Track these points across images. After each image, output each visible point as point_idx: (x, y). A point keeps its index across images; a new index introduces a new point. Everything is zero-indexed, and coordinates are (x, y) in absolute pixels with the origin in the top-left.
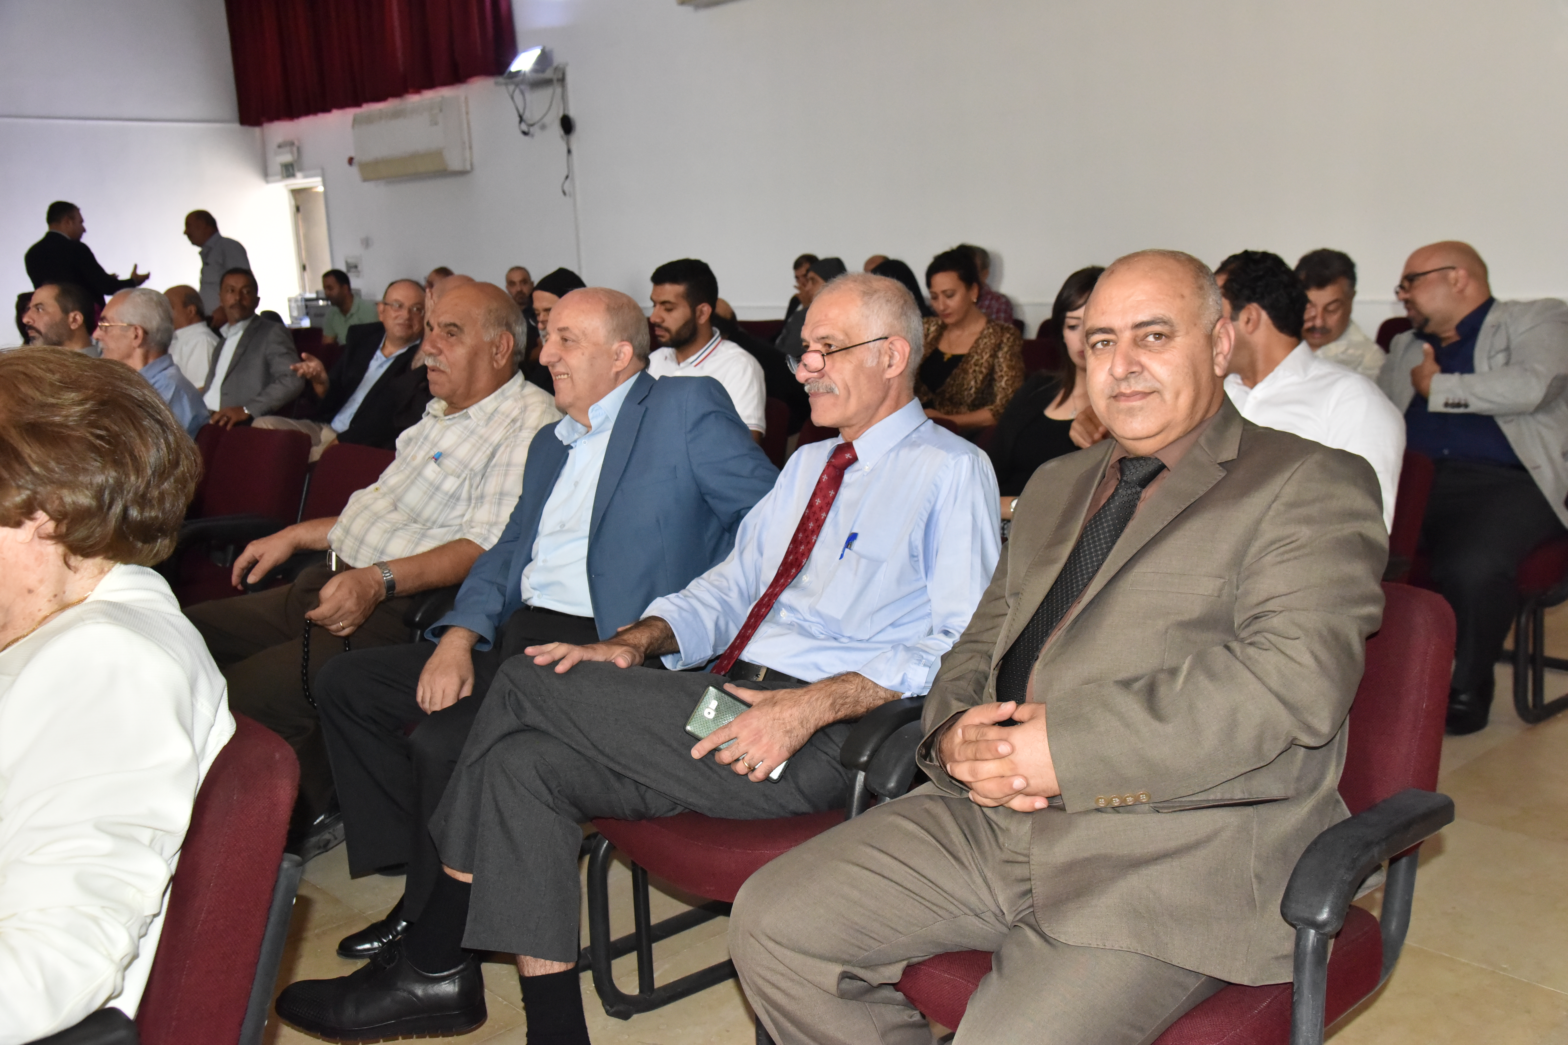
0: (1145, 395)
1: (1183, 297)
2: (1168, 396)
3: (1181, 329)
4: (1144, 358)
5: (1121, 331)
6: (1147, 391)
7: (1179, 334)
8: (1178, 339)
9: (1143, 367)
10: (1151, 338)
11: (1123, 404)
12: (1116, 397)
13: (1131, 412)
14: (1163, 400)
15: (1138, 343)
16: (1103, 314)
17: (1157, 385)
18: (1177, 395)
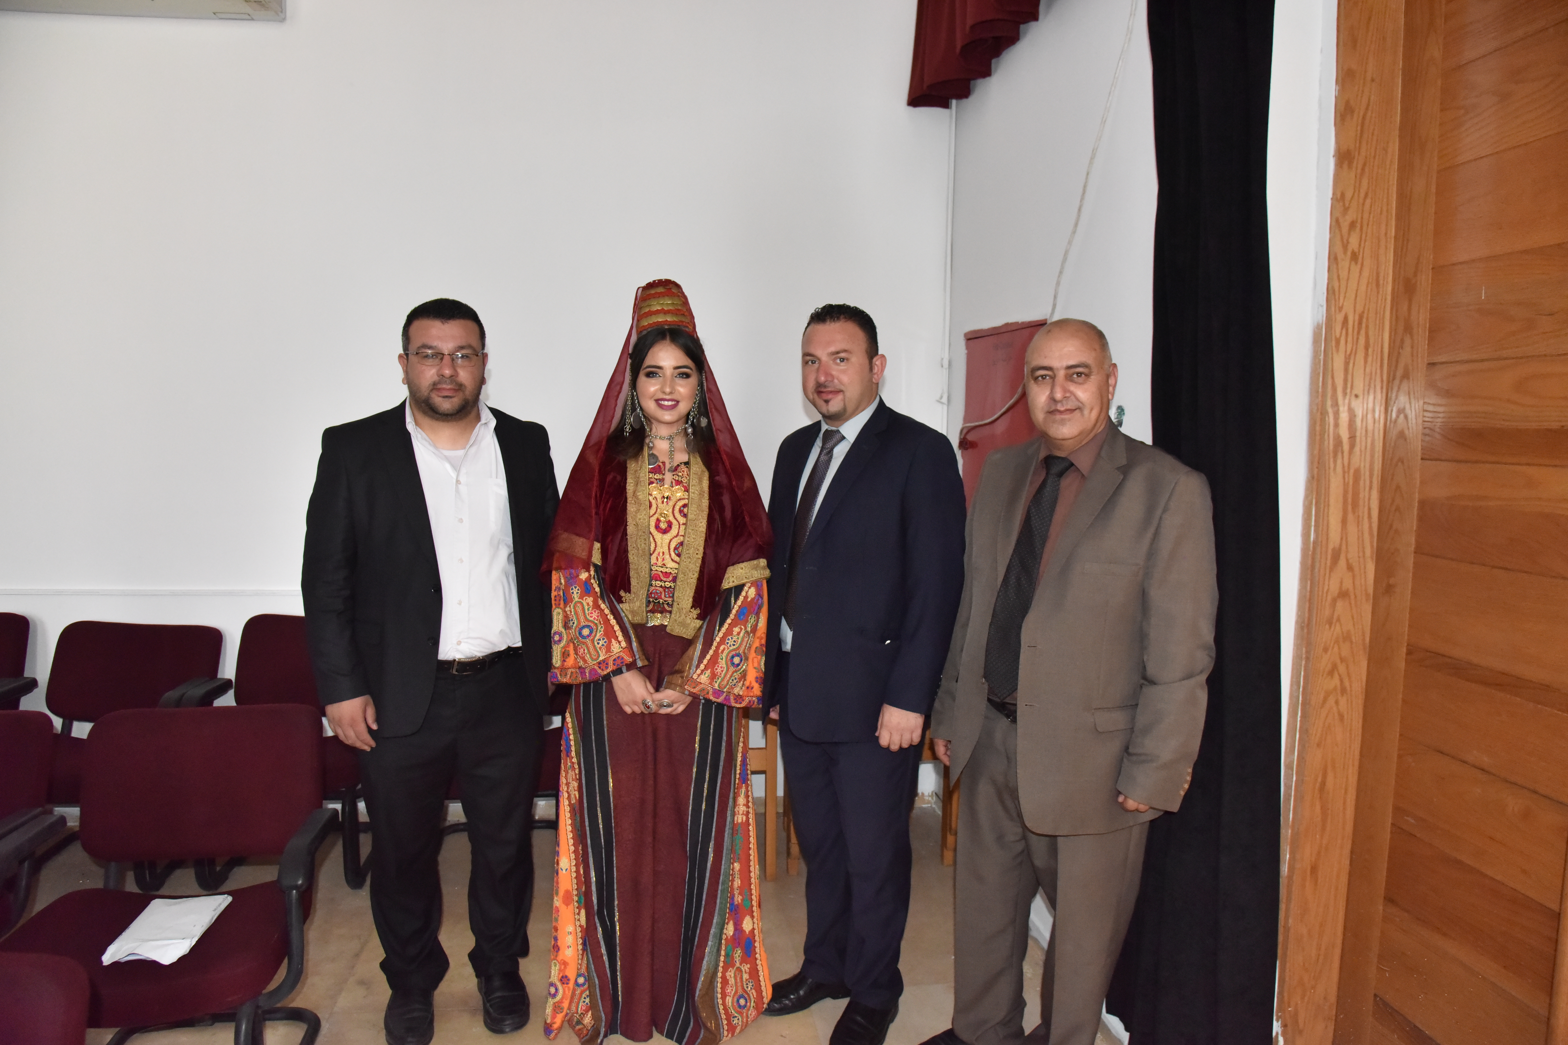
0: (1071, 411)
1: (1095, 350)
2: (1086, 412)
3: (1095, 370)
4: (1072, 388)
5: (1058, 369)
6: (1074, 408)
7: (1094, 374)
8: (1092, 377)
9: (1072, 393)
10: (1075, 376)
11: (1058, 417)
12: (1051, 412)
13: (1063, 422)
14: (1082, 415)
15: (1069, 378)
16: (1045, 357)
17: (1080, 405)
18: (1091, 410)
